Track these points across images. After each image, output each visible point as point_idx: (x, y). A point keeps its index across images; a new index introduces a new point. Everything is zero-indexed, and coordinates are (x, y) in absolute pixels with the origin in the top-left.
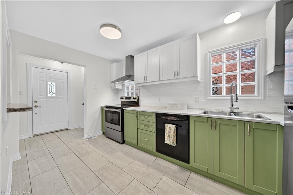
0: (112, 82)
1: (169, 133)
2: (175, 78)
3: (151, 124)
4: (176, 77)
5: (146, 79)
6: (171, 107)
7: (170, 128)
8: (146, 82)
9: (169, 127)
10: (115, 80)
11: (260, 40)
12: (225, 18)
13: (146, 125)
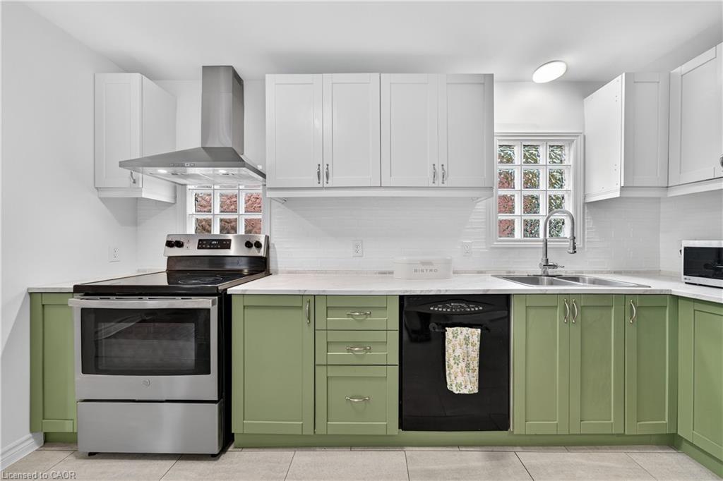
0: (122, 164)
1: (466, 358)
2: (434, 185)
3: (381, 336)
4: (439, 183)
5: (323, 174)
6: (416, 271)
7: (467, 339)
8: (326, 185)
9: (461, 337)
10: (138, 156)
11: (578, 136)
12: (535, 71)
13: (358, 344)
